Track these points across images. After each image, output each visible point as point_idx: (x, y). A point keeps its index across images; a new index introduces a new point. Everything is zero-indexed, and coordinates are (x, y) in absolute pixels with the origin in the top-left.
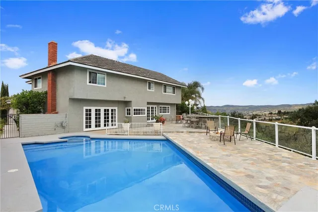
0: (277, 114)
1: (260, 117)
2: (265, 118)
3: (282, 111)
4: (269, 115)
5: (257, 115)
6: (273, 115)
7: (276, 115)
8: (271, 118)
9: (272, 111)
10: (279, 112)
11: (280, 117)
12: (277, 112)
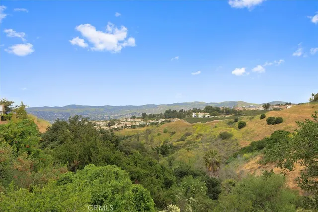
0: (141, 118)
1: (119, 124)
2: (126, 124)
3: (148, 114)
4: (132, 120)
5: (115, 120)
6: (136, 120)
7: (140, 120)
8: (134, 124)
9: (135, 114)
10: (144, 115)
11: (144, 123)
12: (141, 115)
